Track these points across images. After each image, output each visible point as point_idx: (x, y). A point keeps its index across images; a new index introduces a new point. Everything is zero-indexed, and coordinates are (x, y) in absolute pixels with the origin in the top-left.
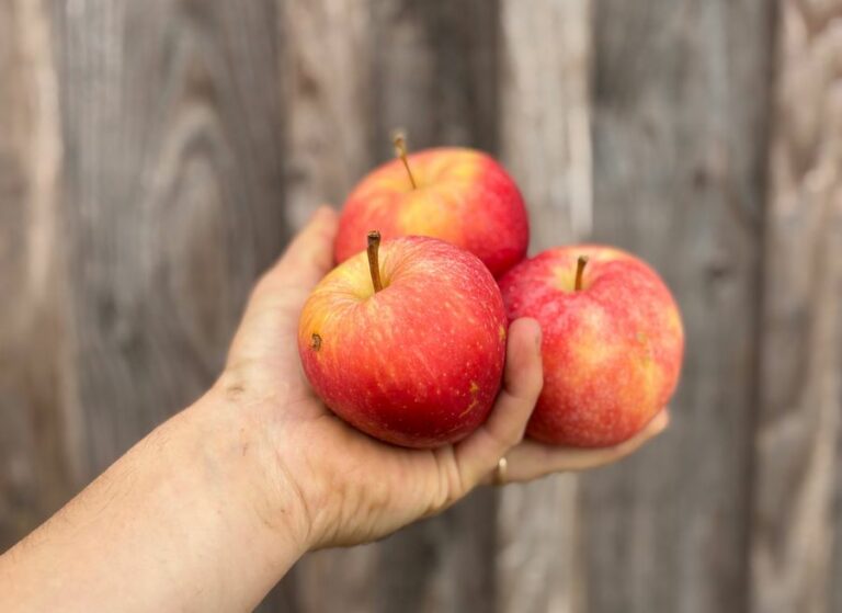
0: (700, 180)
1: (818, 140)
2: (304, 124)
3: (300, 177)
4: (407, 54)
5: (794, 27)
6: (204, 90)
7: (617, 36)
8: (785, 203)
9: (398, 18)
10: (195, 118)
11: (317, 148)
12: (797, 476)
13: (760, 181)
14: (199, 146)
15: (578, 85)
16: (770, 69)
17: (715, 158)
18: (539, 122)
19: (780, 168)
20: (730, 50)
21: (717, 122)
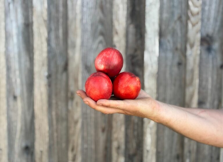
0: (177, 49)
1: (194, 42)
2: (116, 39)
4: (132, 29)
5: (190, 26)
6: (102, 34)
7: (163, 27)
8: (189, 52)
9: (131, 24)
10: (101, 38)
12: (192, 96)
13: (186, 49)
14: (101, 42)
15: (157, 34)
16: (186, 31)
17: (179, 46)
18: (151, 39)
19: (188, 47)
20: (181, 29)
21: (179, 40)
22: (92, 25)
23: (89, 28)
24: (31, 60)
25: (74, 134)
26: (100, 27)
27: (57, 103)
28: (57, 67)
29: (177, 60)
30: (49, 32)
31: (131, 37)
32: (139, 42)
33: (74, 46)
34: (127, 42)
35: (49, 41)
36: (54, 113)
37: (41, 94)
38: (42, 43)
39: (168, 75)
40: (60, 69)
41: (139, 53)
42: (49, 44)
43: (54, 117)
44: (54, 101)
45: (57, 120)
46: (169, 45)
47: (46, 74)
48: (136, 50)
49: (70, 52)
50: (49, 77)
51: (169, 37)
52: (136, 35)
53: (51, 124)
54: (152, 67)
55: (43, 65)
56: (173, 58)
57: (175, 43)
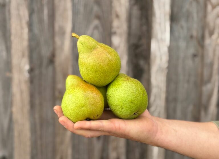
0: (192, 37)
1: (214, 29)
2: (116, 23)
3: (115, 33)
4: (136, 11)
5: (209, 7)
6: (98, 17)
7: (176, 9)
8: (207, 41)
9: (135, 4)
10: (96, 22)
11: (118, 28)
12: (210, 96)
13: (203, 37)
14: (96, 27)
15: (168, 17)
16: (205, 16)
17: (195, 33)
18: (160, 24)
19: (207, 34)
20: (198, 12)
21: (195, 26)
22: (86, 6)
23: (81, 9)
24: (8, 49)
25: (62, 142)
26: (96, 8)
27: (41, 104)
28: (40, 58)
29: (192, 51)
30: (31, 14)
31: (135, 22)
32: (145, 28)
33: (63, 33)
34: (130, 27)
35: (30, 25)
36: (37, 116)
37: (22, 92)
38: (22, 28)
39: (180, 70)
40: (45, 61)
41: (144, 41)
42: (31, 30)
43: (38, 121)
44: (37, 101)
45: (42, 125)
46: (183, 33)
47: (27, 67)
48: (140, 38)
49: (58, 40)
50: (31, 71)
51: (183, 23)
52: (141, 19)
53: (33, 130)
54: (161, 59)
55: (23, 56)
56: (187, 47)
57: (189, 29)
